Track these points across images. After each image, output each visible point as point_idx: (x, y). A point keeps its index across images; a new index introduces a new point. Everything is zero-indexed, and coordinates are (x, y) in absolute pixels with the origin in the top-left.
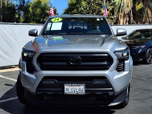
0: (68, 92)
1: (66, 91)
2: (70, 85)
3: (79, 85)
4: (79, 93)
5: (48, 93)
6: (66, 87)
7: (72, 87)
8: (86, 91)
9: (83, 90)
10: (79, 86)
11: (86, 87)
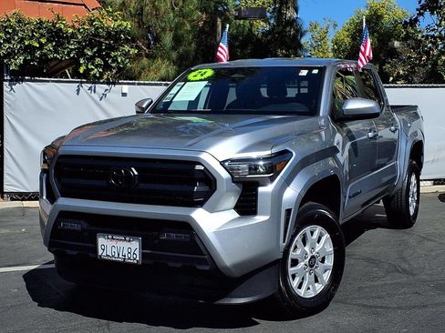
0: (104, 254)
1: (100, 252)
2: (110, 237)
3: (127, 239)
4: (129, 258)
5: (69, 252)
6: (101, 241)
7: (114, 243)
8: (144, 256)
9: (137, 252)
10: (129, 241)
11: (144, 246)
